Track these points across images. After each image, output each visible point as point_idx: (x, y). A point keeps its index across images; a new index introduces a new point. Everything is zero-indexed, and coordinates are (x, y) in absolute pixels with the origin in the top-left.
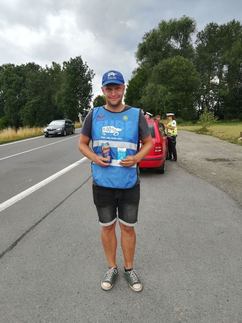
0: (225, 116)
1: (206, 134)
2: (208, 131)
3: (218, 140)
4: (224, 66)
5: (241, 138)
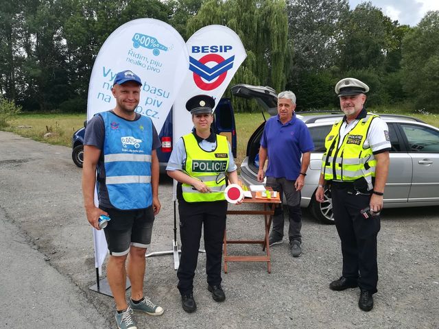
0: (41, 105)
1: (3, 130)
2: (7, 126)
3: (18, 137)
4: (32, 35)
5: (47, 134)
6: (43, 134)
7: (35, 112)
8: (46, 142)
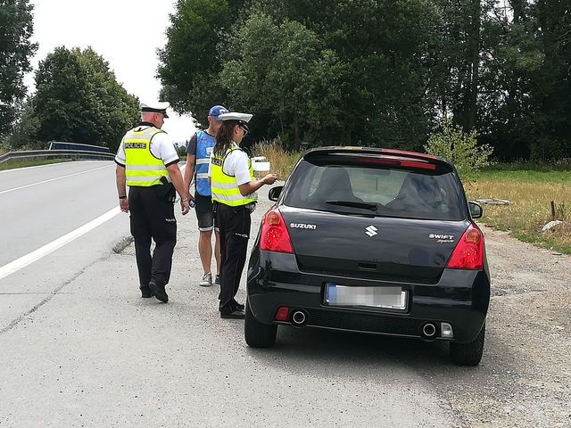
5: (552, 224)
6: (541, 224)
7: (516, 164)
8: (548, 244)
